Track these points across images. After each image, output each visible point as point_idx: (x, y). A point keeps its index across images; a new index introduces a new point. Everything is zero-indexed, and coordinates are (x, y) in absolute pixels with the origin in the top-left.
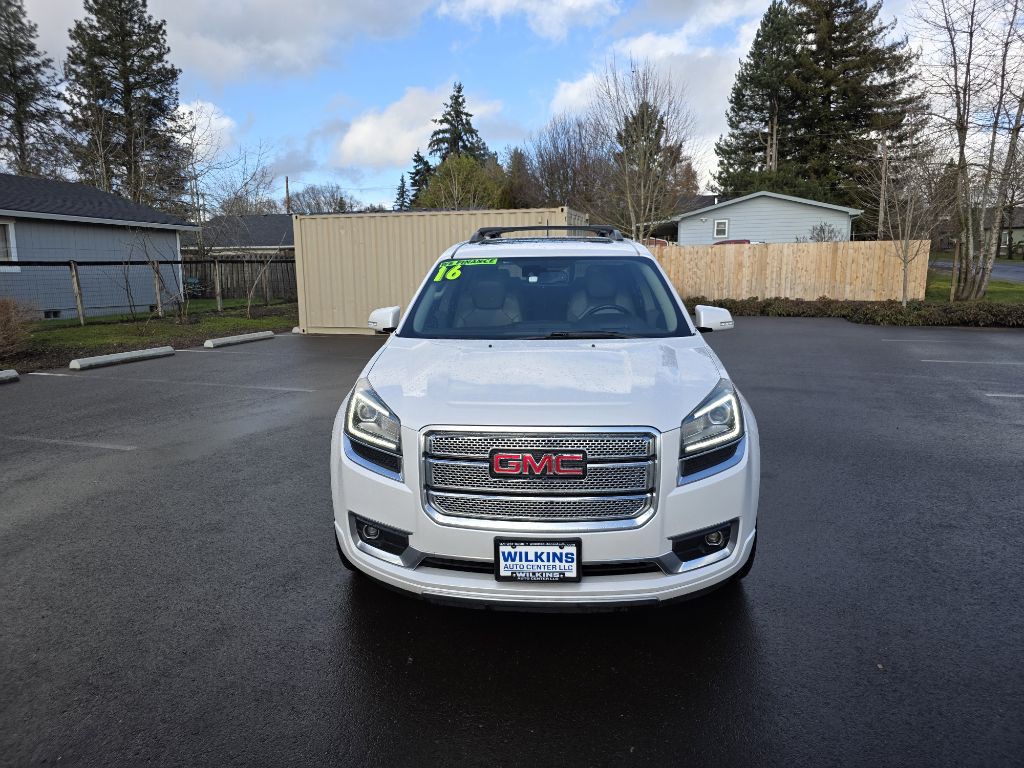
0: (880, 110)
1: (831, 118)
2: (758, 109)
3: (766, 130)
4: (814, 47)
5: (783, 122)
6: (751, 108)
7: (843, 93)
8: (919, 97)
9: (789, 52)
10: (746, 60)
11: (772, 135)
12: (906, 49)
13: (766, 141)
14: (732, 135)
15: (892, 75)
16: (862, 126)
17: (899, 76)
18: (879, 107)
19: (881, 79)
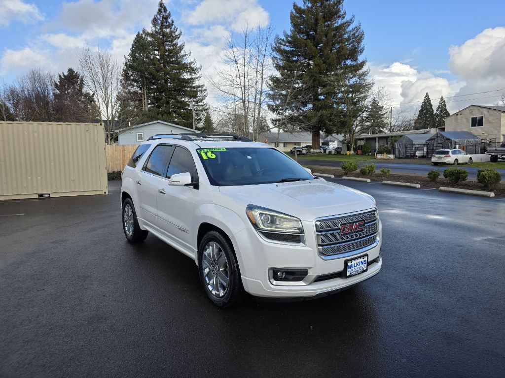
0: (188, 89)
1: (169, 90)
2: (135, 81)
3: (140, 92)
4: (158, 57)
5: (149, 89)
6: (133, 80)
7: (173, 80)
8: (202, 86)
9: (148, 57)
10: (128, 57)
11: (144, 94)
12: (195, 65)
13: (142, 97)
14: (124, 92)
15: (191, 75)
16: (181, 95)
17: (194, 76)
18: (188, 88)
19: (186, 76)
